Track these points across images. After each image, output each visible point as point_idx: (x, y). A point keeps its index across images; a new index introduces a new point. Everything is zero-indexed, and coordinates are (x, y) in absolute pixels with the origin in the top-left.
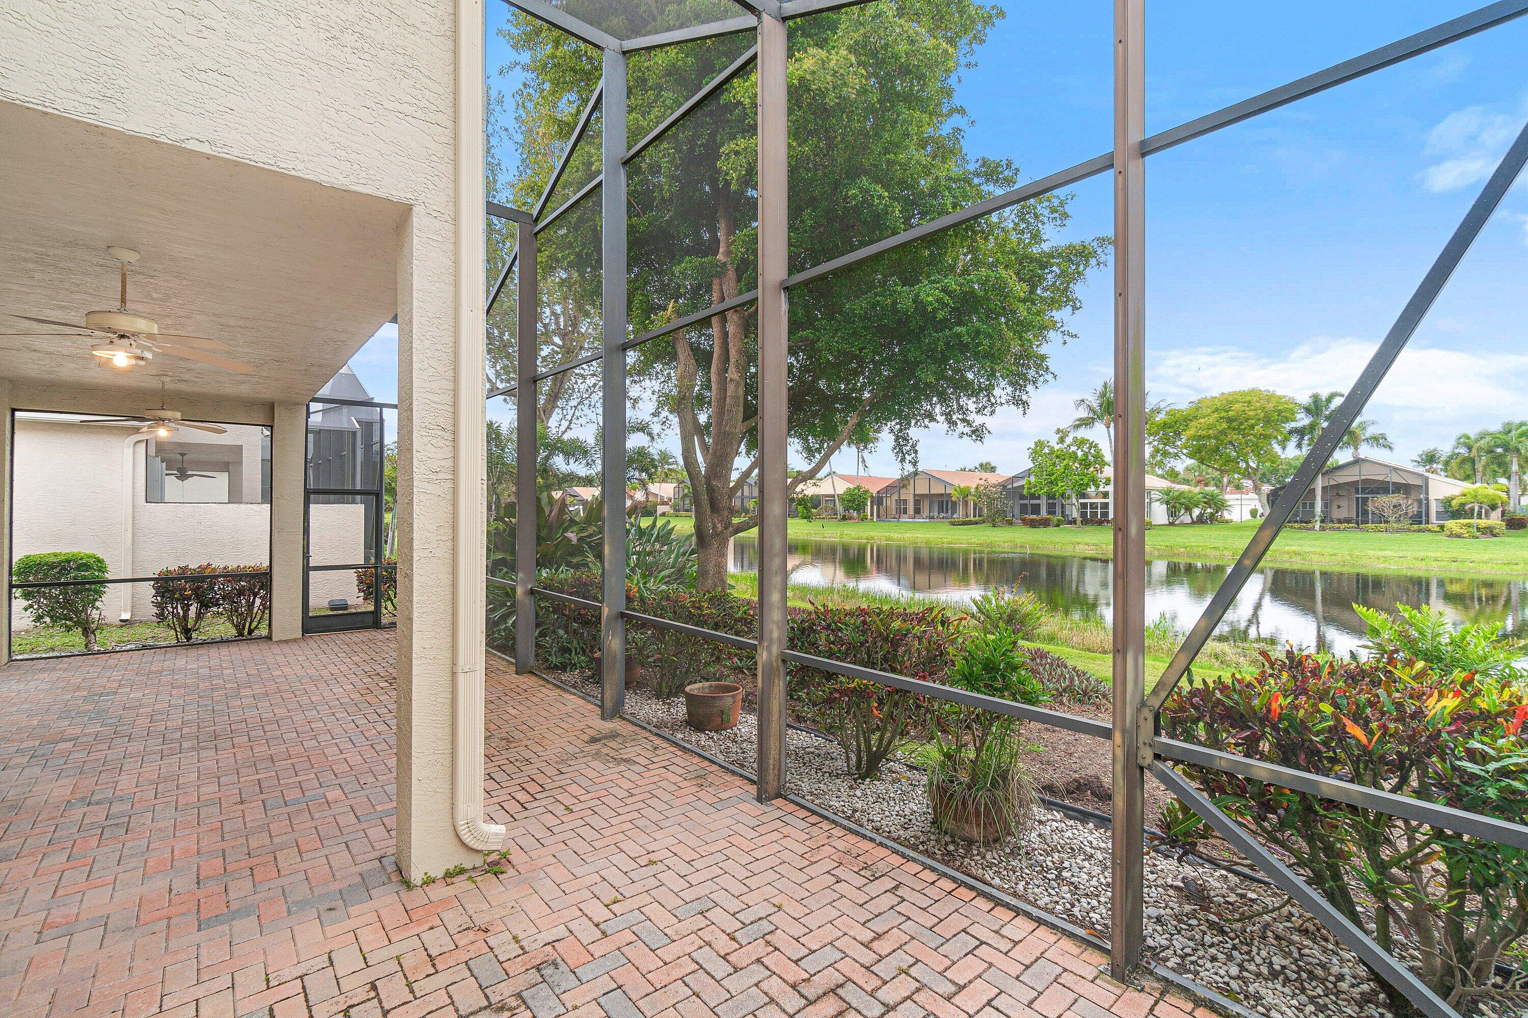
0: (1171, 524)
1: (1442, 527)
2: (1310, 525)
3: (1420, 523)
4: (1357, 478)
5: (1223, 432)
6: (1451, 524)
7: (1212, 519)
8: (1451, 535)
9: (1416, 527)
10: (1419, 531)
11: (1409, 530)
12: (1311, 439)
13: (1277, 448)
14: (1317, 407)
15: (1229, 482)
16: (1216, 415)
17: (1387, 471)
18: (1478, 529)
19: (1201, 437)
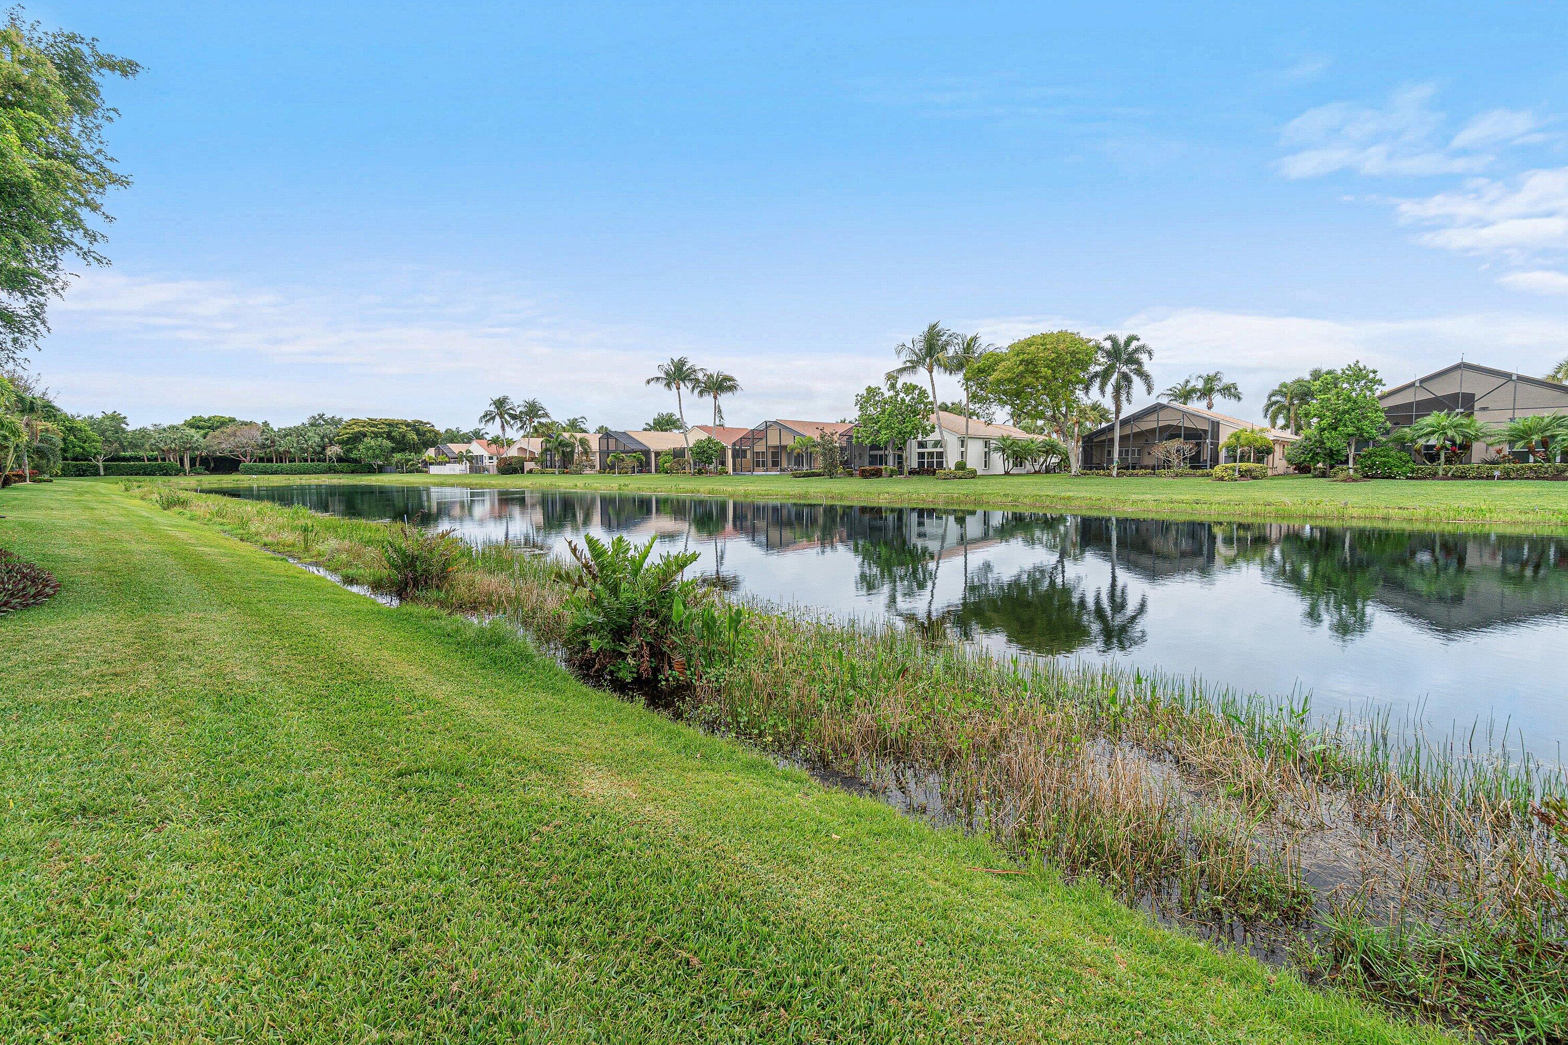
0: (1007, 474)
2: (1107, 472)
4: (1156, 425)
5: (1021, 375)
13: (1080, 393)
17: (1180, 416)
18: (1240, 472)
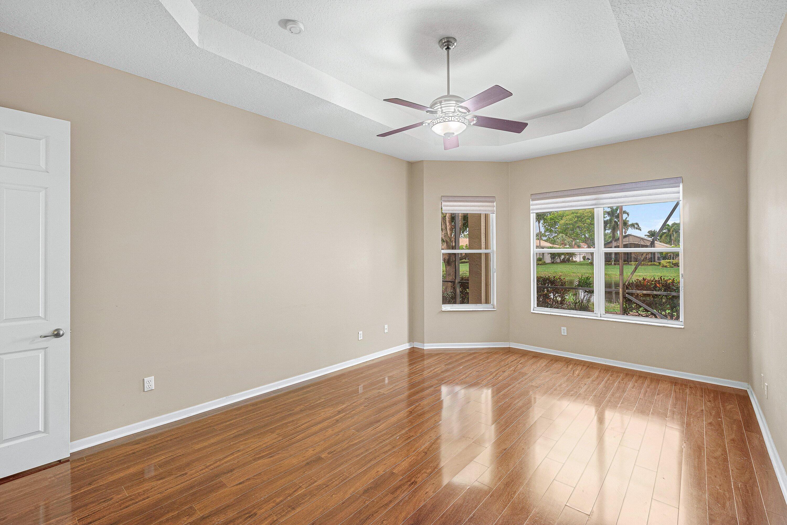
0: (553, 263)
1: (660, 263)
2: (610, 263)
3: (652, 262)
4: (628, 243)
5: (575, 222)
6: (663, 262)
7: (568, 260)
8: (663, 266)
9: (650, 263)
10: (651, 265)
11: (648, 265)
12: (610, 226)
14: (612, 212)
15: (575, 244)
16: (573, 215)
17: (639, 240)
18: (673, 264)
19: (567, 224)
